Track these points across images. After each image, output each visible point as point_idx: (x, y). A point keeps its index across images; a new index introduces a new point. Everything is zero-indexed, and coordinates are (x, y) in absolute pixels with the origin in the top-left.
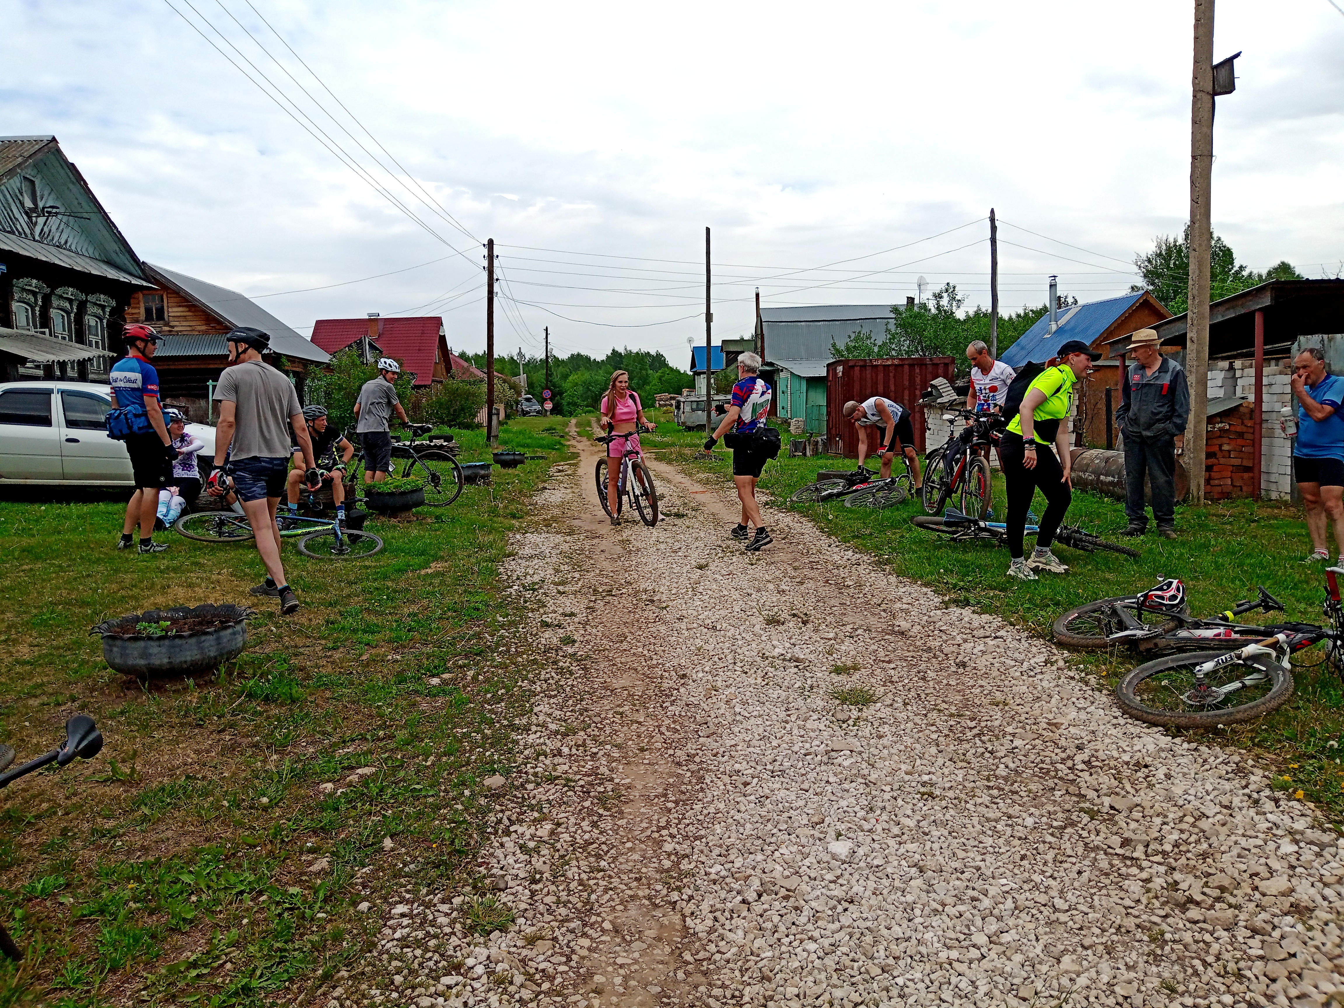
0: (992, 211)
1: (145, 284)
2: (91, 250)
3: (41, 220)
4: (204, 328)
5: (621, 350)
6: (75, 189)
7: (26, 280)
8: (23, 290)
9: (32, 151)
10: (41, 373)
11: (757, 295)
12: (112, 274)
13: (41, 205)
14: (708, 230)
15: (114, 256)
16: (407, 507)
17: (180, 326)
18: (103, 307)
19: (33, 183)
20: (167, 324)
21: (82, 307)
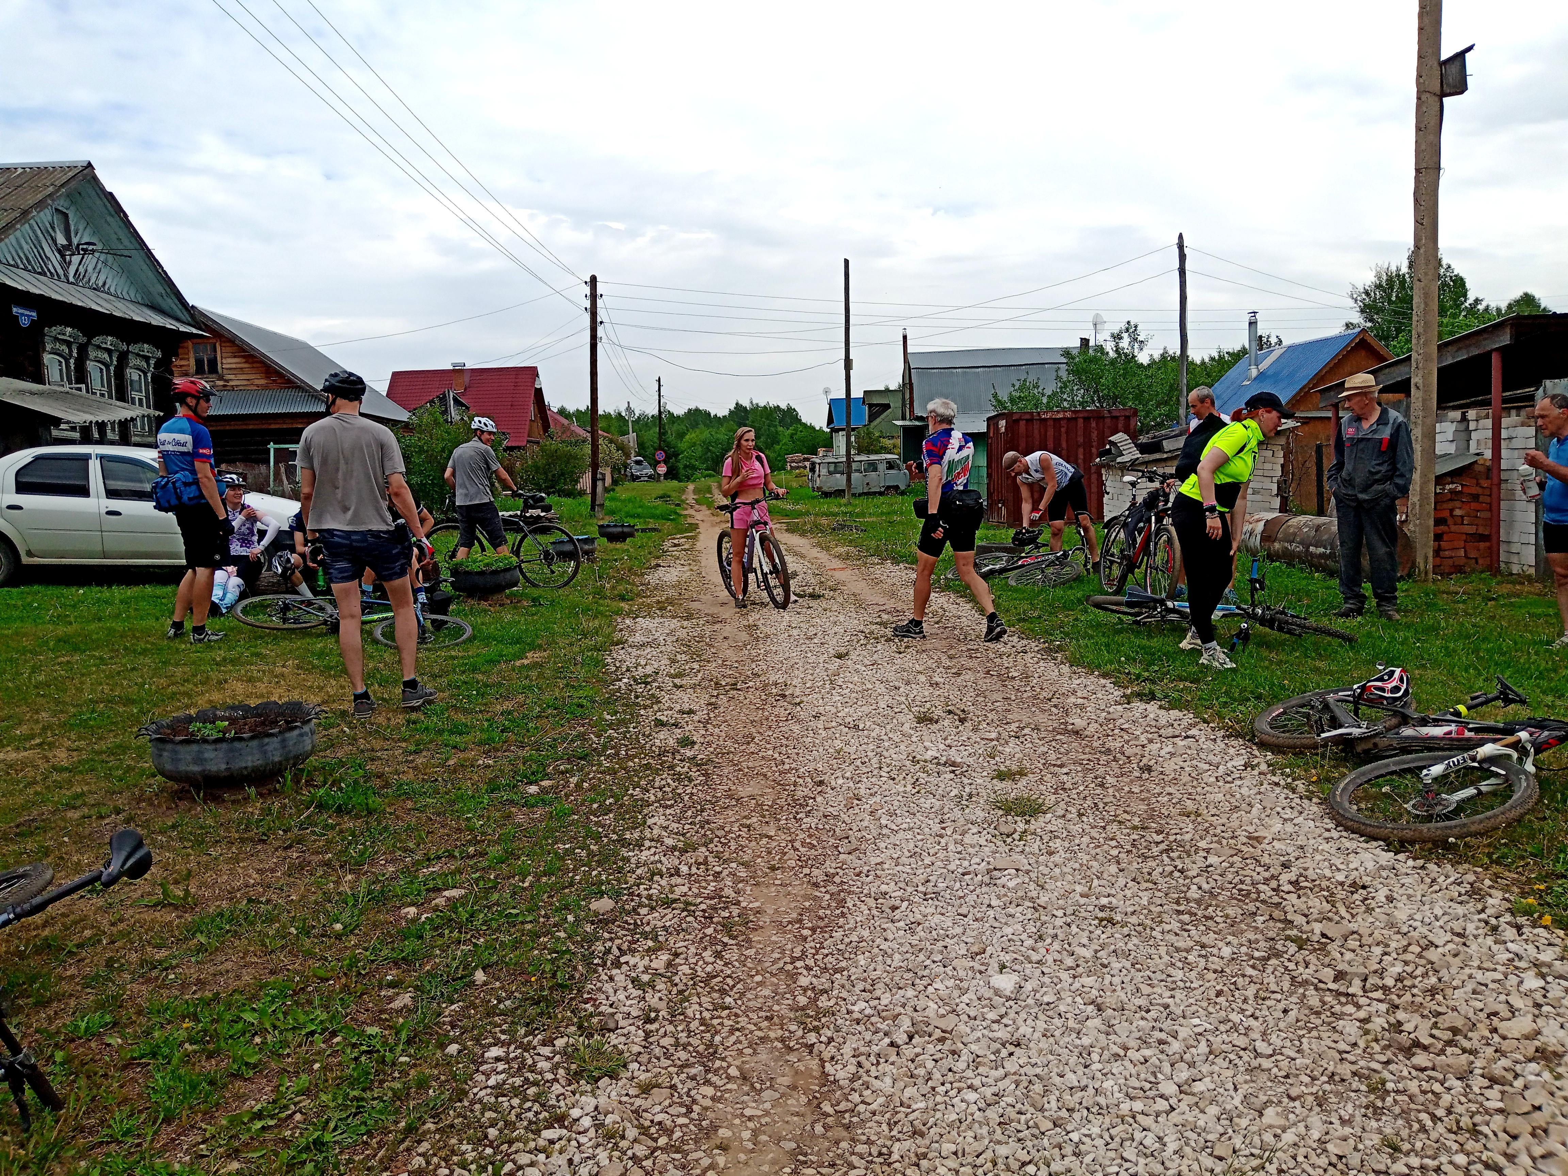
0: (1181, 237)
1: (195, 331)
2: (133, 294)
3: (76, 259)
4: (263, 382)
5: (746, 403)
6: (114, 222)
7: (59, 328)
8: (56, 339)
9: (65, 179)
10: (76, 435)
11: (905, 337)
12: (157, 320)
13: (75, 241)
14: (847, 262)
15: (159, 300)
16: (499, 589)
17: (235, 380)
18: (147, 359)
19: (66, 216)
20: (221, 378)
21: (123, 358)
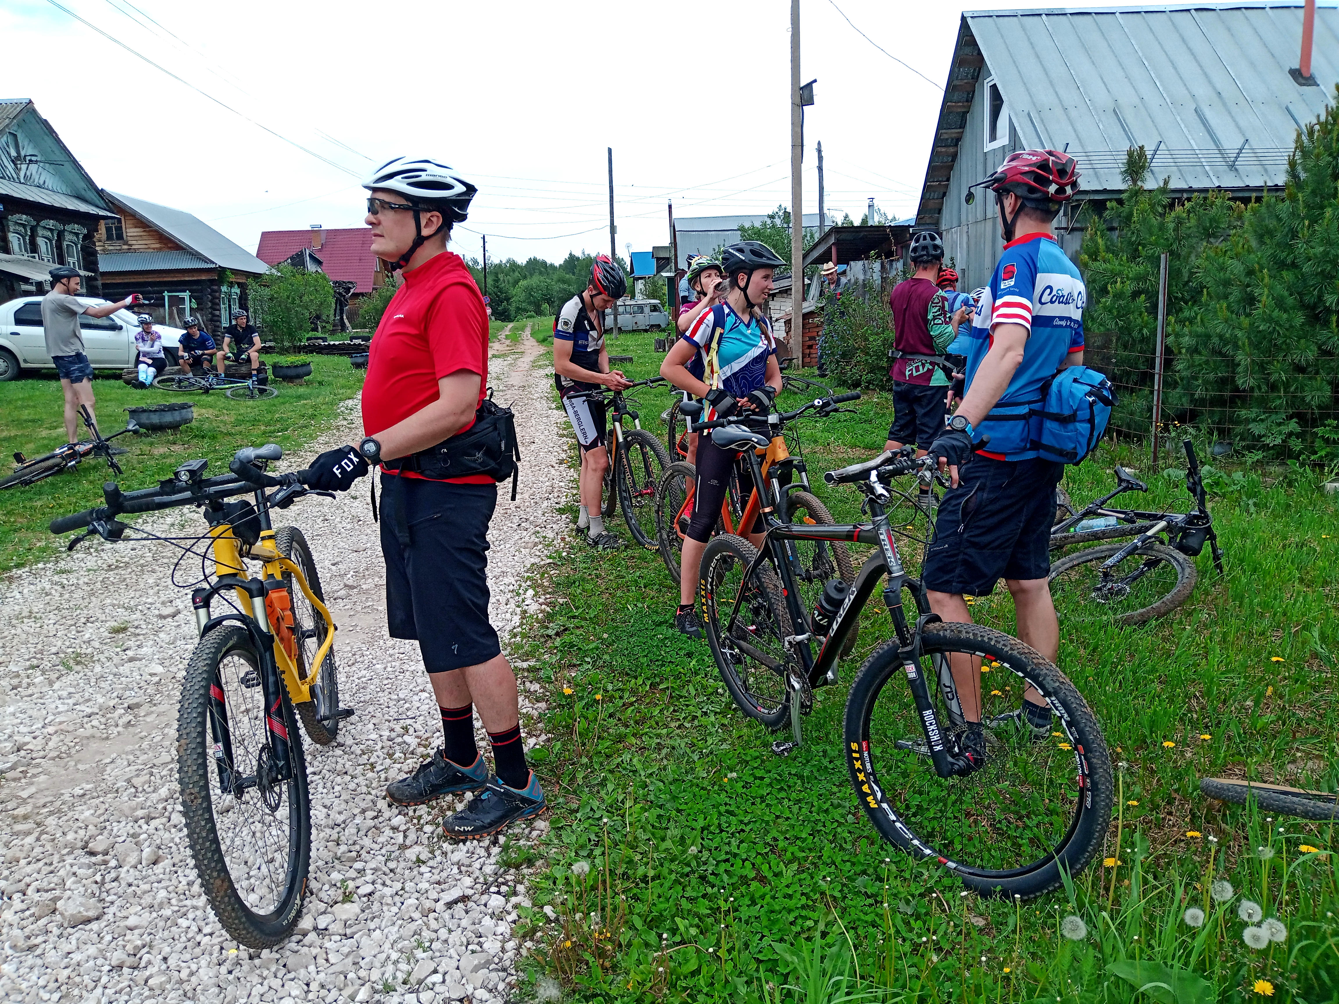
0: (819, 143)
1: (109, 214)
2: (64, 188)
3: (24, 167)
4: (158, 246)
6: (49, 141)
7: (17, 216)
8: (16, 223)
9: (15, 113)
10: (33, 288)
11: (670, 207)
12: (83, 208)
13: (23, 153)
14: (610, 150)
15: (83, 193)
16: (299, 377)
17: (136, 244)
18: (77, 235)
19: (15, 136)
20: (126, 243)
21: (61, 235)
